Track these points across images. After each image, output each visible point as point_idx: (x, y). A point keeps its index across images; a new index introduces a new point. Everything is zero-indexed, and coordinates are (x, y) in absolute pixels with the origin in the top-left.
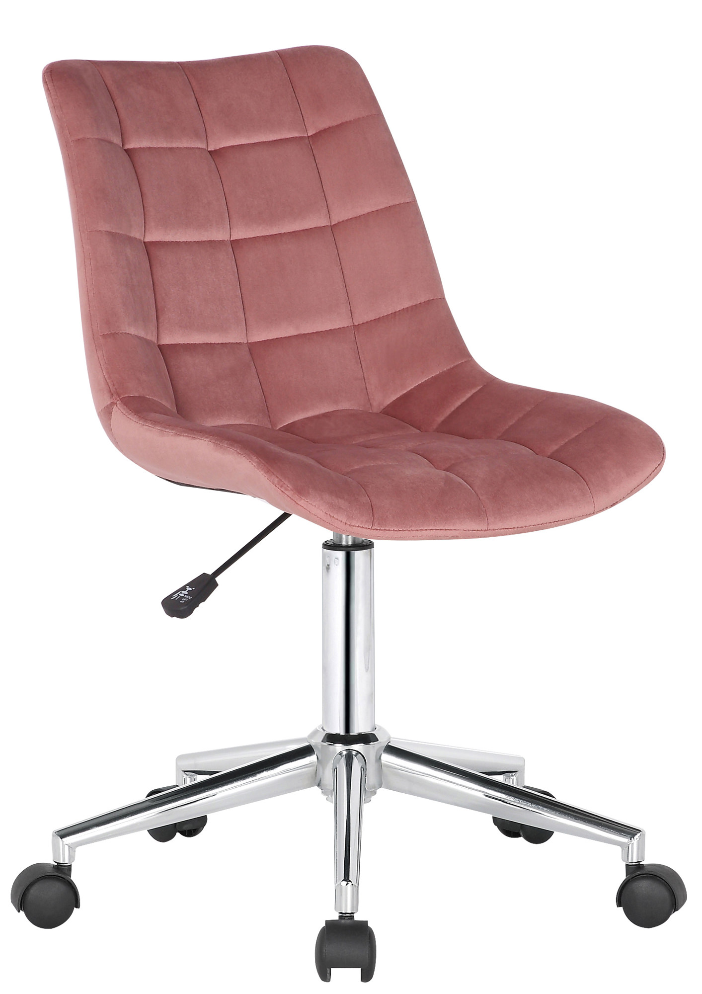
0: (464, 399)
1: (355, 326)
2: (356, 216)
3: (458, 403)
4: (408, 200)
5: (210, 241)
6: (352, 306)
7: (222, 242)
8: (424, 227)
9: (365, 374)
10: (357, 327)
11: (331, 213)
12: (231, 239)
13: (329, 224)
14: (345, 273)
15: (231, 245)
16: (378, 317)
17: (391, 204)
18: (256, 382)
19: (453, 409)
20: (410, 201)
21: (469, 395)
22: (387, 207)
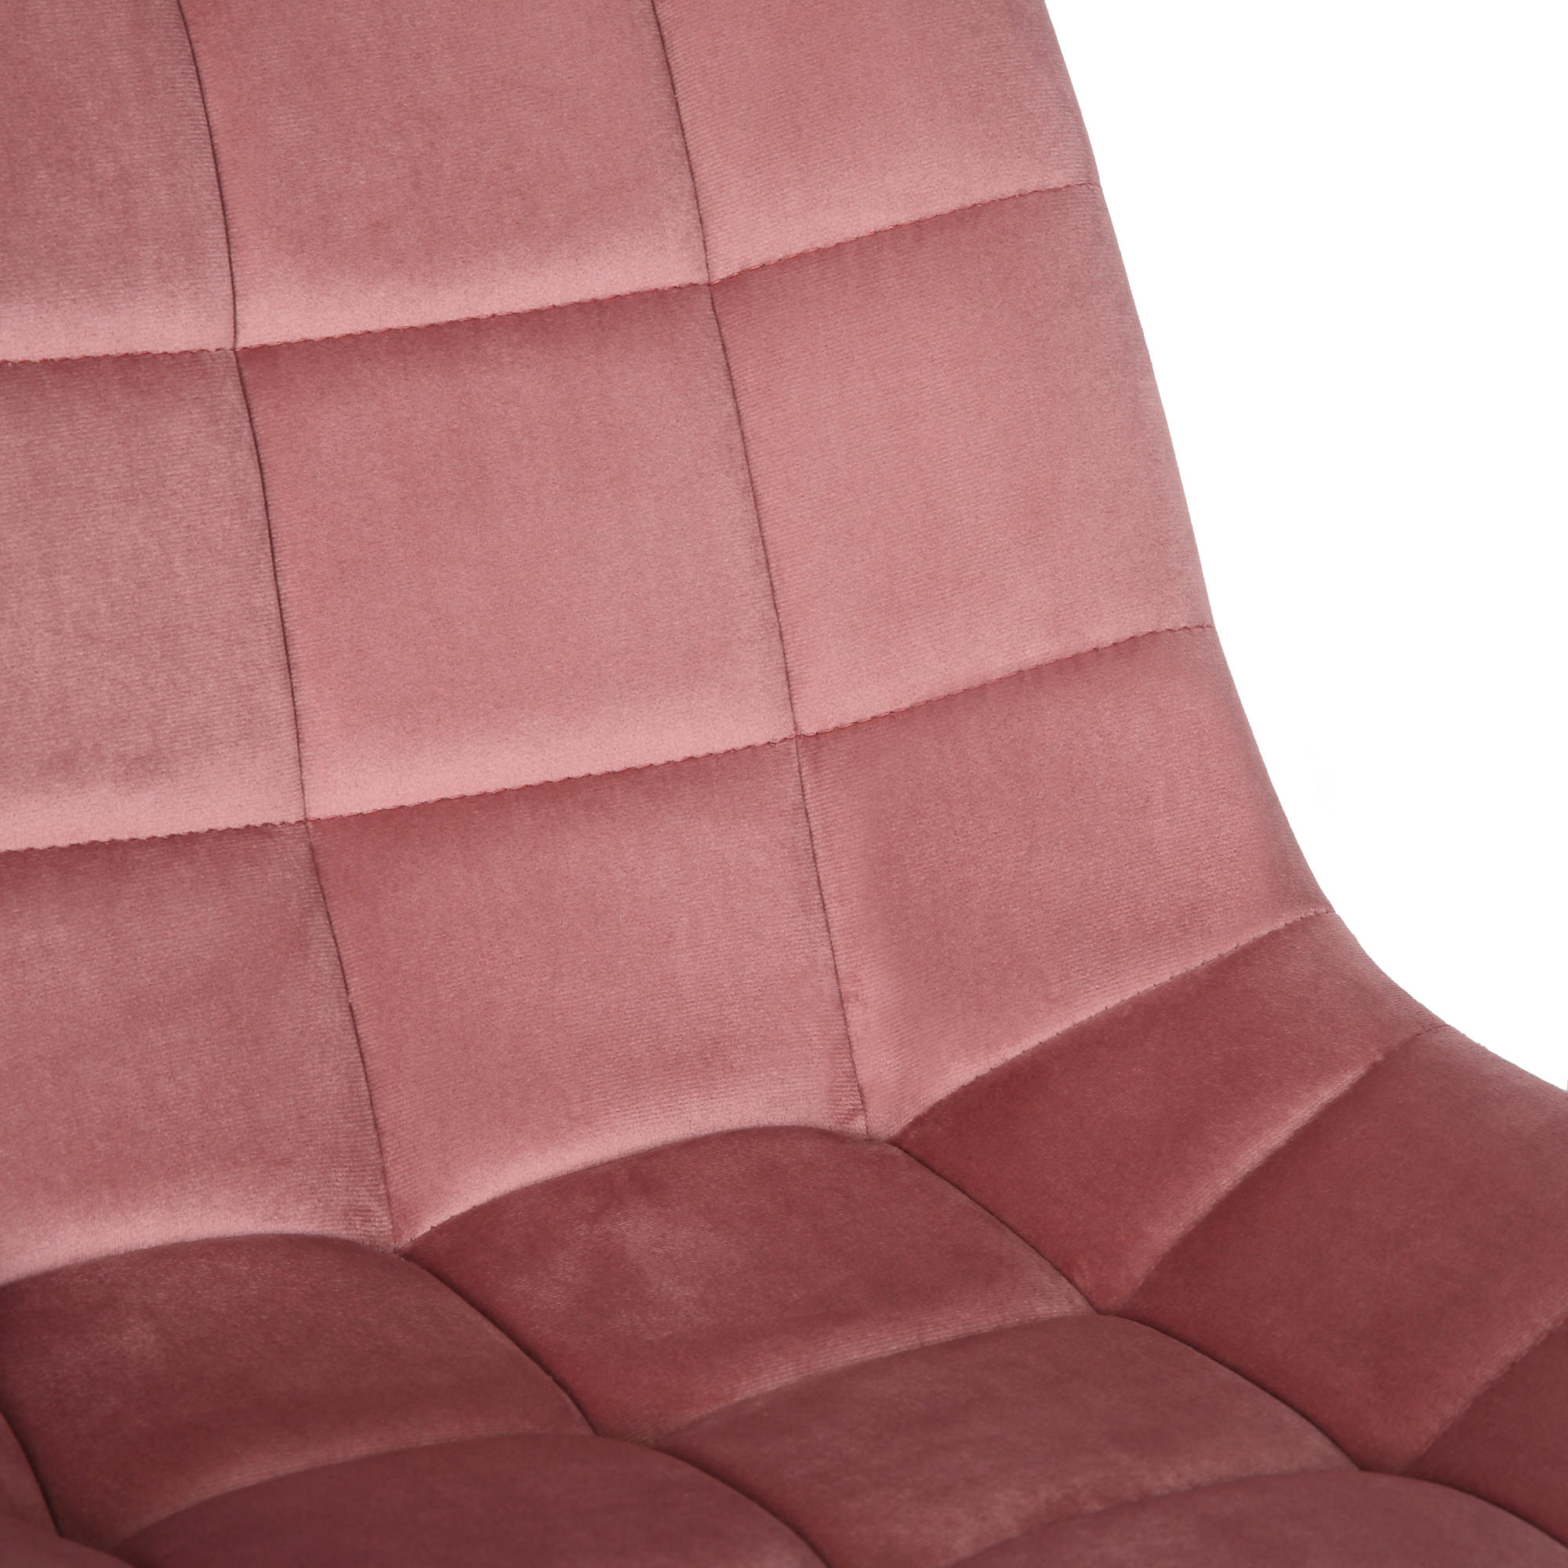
0: (1277, 1136)
1: (800, 737)
2: (820, 245)
3: (1251, 1156)
4: (1058, 179)
5: (131, 360)
6: (791, 649)
7: (191, 361)
8: (1124, 303)
9: (841, 958)
10: (813, 744)
11: (711, 226)
12: (241, 343)
13: (699, 278)
14: (766, 500)
15: (240, 371)
16: (906, 704)
17: (980, 194)
18: (330, 1016)
19: (1226, 1182)
20: (1070, 181)
21: (1301, 1114)
22: (962, 210)
